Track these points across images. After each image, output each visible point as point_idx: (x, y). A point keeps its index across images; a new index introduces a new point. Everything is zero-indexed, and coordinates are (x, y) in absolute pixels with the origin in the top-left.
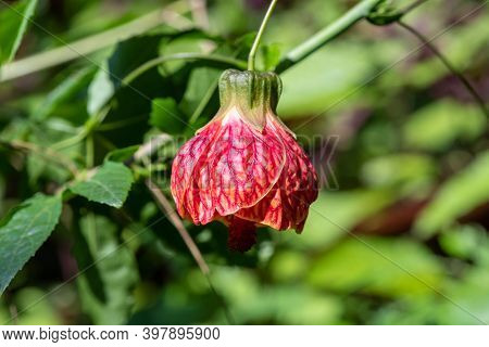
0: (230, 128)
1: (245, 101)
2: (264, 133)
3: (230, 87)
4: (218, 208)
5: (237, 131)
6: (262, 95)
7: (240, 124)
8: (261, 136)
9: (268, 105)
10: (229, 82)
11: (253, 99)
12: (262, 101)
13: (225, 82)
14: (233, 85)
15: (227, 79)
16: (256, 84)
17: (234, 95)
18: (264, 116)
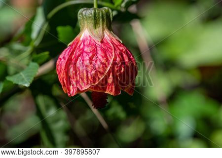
0: (84, 41)
1: (91, 25)
2: (102, 42)
3: (83, 18)
4: (78, 87)
5: (87, 42)
6: (101, 20)
7: (89, 38)
8: (100, 44)
9: (105, 26)
10: (83, 16)
11: (96, 24)
12: (101, 23)
13: (80, 15)
14: (85, 17)
15: (82, 14)
16: (97, 15)
17: (86, 22)
18: (103, 33)
